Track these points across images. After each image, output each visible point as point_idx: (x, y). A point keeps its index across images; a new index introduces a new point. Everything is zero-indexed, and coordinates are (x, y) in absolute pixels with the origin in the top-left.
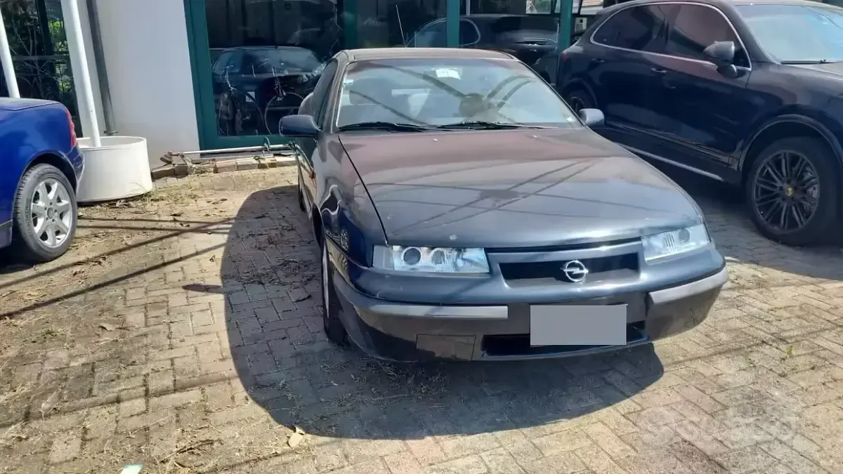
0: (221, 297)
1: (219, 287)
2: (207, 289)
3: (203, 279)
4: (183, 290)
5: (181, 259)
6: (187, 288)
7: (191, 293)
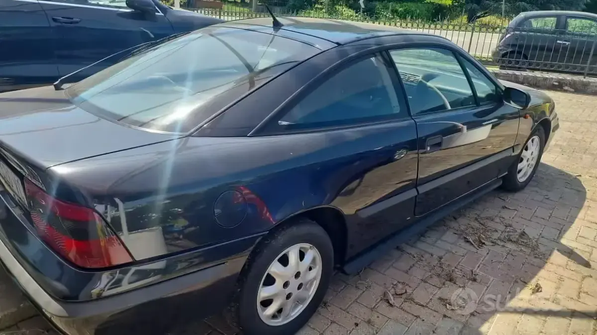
0: (564, 241)
1: (558, 250)
2: (570, 253)
3: (566, 267)
4: (591, 263)
5: (573, 314)
6: (587, 265)
7: (585, 257)
